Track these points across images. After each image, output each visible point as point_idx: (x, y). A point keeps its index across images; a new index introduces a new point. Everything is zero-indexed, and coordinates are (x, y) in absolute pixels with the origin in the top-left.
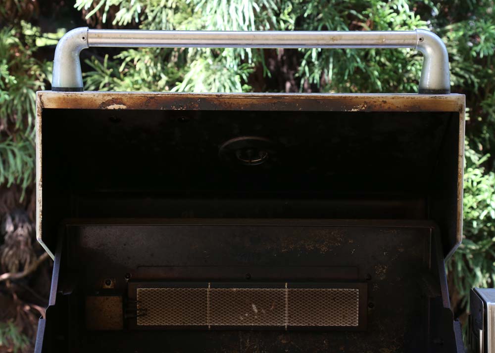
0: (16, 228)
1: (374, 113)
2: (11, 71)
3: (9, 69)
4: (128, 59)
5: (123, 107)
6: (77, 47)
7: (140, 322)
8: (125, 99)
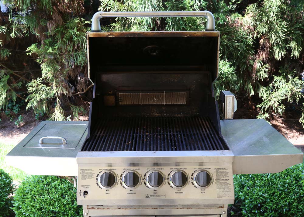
1: (192, 37)
2: (78, 30)
3: (77, 30)
4: (113, 26)
5: (113, 36)
6: (99, 17)
7: (120, 104)
8: (114, 34)
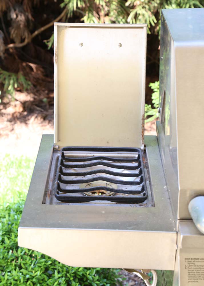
0: (17, 16)
